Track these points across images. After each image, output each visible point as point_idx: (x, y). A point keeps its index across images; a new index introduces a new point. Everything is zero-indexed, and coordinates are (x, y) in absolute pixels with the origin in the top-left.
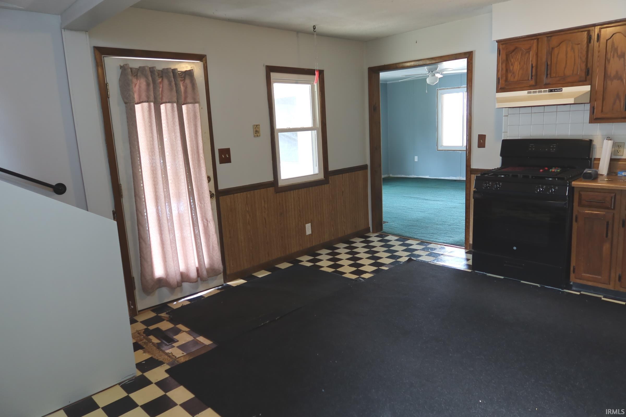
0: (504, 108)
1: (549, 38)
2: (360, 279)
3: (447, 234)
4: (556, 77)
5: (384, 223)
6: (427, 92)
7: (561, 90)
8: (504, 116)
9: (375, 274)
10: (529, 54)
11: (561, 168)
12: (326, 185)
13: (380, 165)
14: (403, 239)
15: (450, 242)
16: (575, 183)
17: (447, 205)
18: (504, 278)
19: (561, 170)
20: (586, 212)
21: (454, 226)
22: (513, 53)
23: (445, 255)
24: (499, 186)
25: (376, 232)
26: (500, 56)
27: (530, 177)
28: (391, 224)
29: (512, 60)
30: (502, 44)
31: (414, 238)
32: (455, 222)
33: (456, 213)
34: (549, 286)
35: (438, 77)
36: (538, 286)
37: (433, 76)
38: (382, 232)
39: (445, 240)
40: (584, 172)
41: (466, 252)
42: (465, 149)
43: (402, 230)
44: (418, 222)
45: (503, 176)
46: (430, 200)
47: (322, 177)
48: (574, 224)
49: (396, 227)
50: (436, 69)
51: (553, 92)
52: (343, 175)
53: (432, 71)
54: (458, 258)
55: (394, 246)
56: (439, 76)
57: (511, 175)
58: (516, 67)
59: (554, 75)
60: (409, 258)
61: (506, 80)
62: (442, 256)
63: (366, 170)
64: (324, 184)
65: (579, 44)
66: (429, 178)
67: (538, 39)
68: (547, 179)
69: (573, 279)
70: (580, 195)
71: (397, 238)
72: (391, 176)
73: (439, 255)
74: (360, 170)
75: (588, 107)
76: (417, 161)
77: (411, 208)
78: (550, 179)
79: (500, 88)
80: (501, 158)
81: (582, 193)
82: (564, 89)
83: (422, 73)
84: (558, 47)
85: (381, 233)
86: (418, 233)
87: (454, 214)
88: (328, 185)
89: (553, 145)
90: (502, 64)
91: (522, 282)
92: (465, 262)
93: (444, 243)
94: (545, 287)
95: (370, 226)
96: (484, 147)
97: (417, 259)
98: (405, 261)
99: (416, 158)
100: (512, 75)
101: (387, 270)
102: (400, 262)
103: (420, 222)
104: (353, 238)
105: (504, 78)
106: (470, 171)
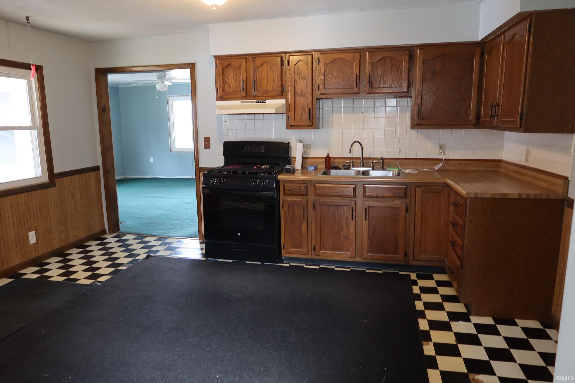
0: (223, 115)
1: (254, 58)
2: (96, 283)
3: (183, 228)
4: (261, 91)
5: (120, 223)
6: (157, 97)
7: (265, 102)
8: (224, 121)
9: (113, 276)
10: (240, 70)
11: (269, 165)
12: (52, 188)
13: (113, 166)
14: (140, 237)
15: (185, 235)
16: (280, 177)
17: (182, 202)
18: (233, 261)
19: (269, 167)
20: (289, 199)
21: (189, 220)
22: (228, 68)
23: (182, 248)
24: (223, 181)
25: (113, 233)
26: (217, 69)
27: (247, 173)
28: (128, 223)
29: (227, 74)
30: (218, 59)
31: (152, 235)
32: (189, 216)
33: (191, 208)
34: (267, 263)
35: (167, 85)
36: (259, 264)
37: (162, 83)
38: (120, 233)
39: (181, 234)
40: (286, 167)
41: (200, 242)
42: (194, 151)
43: (140, 228)
44: (155, 219)
45: (226, 173)
46: (166, 198)
47: (46, 179)
48: (282, 209)
49: (133, 226)
50: (165, 77)
51: (259, 103)
52: (72, 177)
53: (161, 78)
54: (193, 248)
55: (131, 245)
56: (168, 83)
57: (232, 172)
58: (230, 80)
59: (260, 89)
60: (147, 254)
61: (224, 91)
62: (178, 249)
63: (98, 171)
64: (50, 187)
65: (276, 66)
66: (165, 177)
67: (246, 58)
68: (259, 174)
69: (284, 254)
70: (284, 186)
71: (134, 237)
72: (128, 177)
73: (176, 248)
74: (91, 172)
75: (285, 116)
76: (152, 162)
77: (148, 207)
78: (262, 174)
79: (219, 97)
80: (223, 157)
81: (285, 184)
82: (267, 101)
83: (152, 80)
84: (261, 67)
85: (118, 234)
86: (155, 230)
87: (188, 209)
88: (54, 188)
89: (262, 147)
90: (219, 76)
91: (247, 262)
92: (200, 252)
93: (180, 236)
94: (265, 264)
95: (106, 228)
96: (209, 148)
97: (154, 255)
98: (143, 259)
99: (151, 159)
100: (227, 87)
101: (125, 269)
102: (139, 260)
103: (157, 219)
104: (88, 241)
105: (222, 89)
106: (198, 169)
